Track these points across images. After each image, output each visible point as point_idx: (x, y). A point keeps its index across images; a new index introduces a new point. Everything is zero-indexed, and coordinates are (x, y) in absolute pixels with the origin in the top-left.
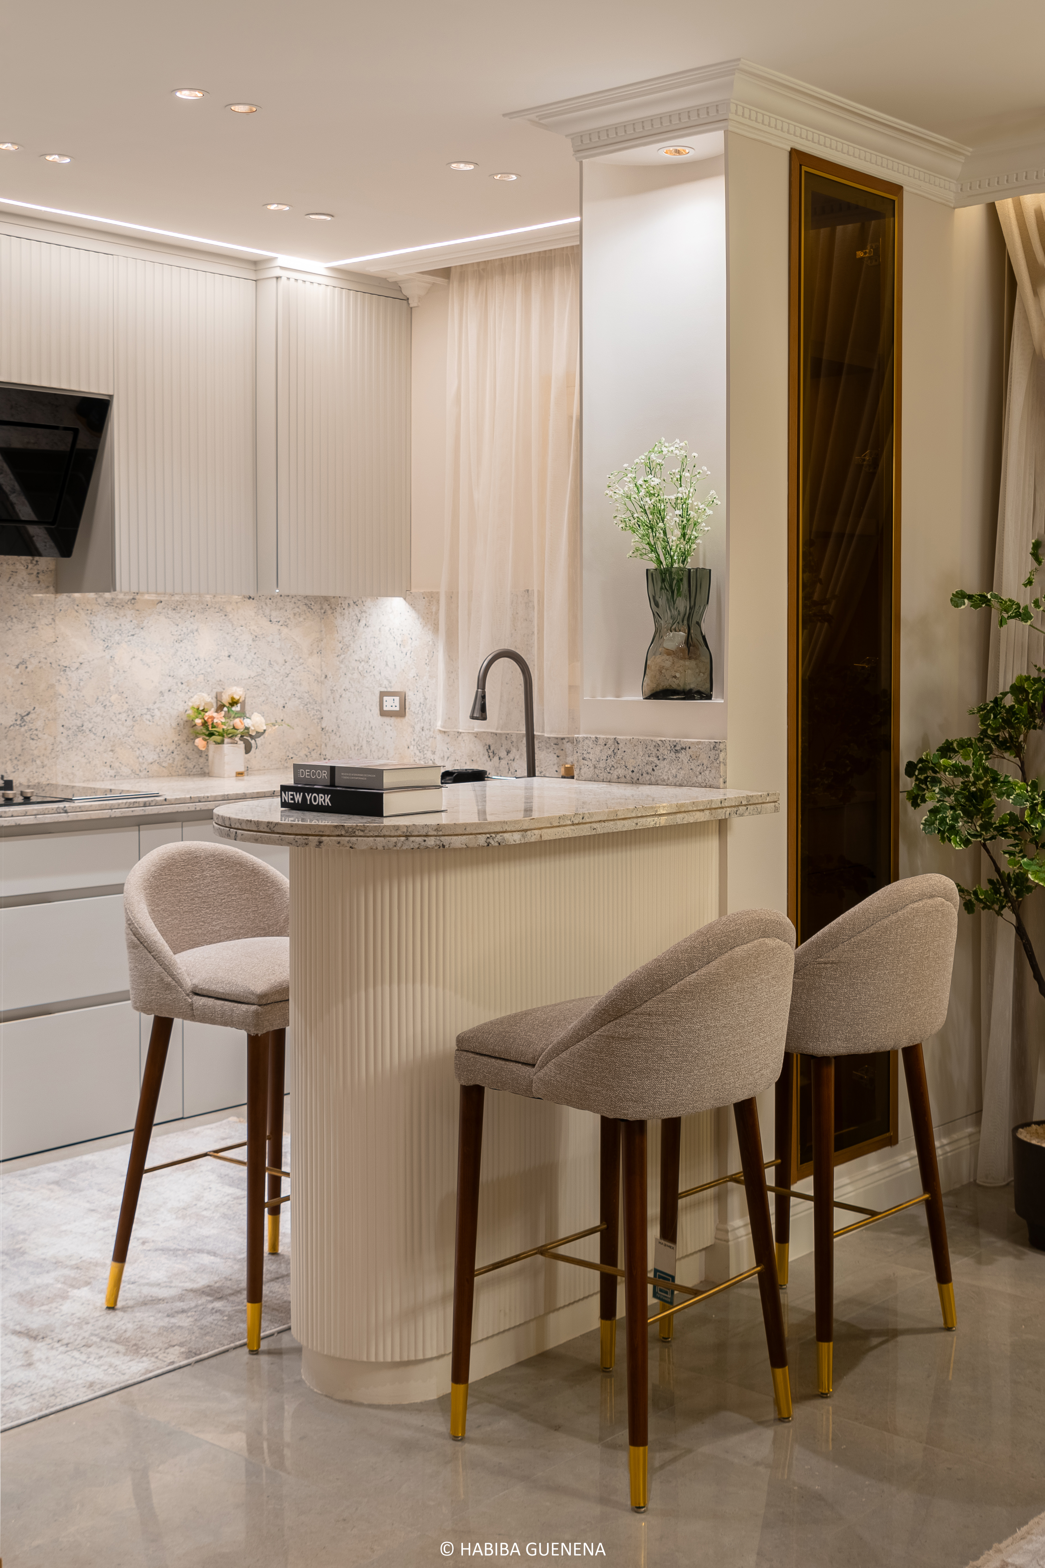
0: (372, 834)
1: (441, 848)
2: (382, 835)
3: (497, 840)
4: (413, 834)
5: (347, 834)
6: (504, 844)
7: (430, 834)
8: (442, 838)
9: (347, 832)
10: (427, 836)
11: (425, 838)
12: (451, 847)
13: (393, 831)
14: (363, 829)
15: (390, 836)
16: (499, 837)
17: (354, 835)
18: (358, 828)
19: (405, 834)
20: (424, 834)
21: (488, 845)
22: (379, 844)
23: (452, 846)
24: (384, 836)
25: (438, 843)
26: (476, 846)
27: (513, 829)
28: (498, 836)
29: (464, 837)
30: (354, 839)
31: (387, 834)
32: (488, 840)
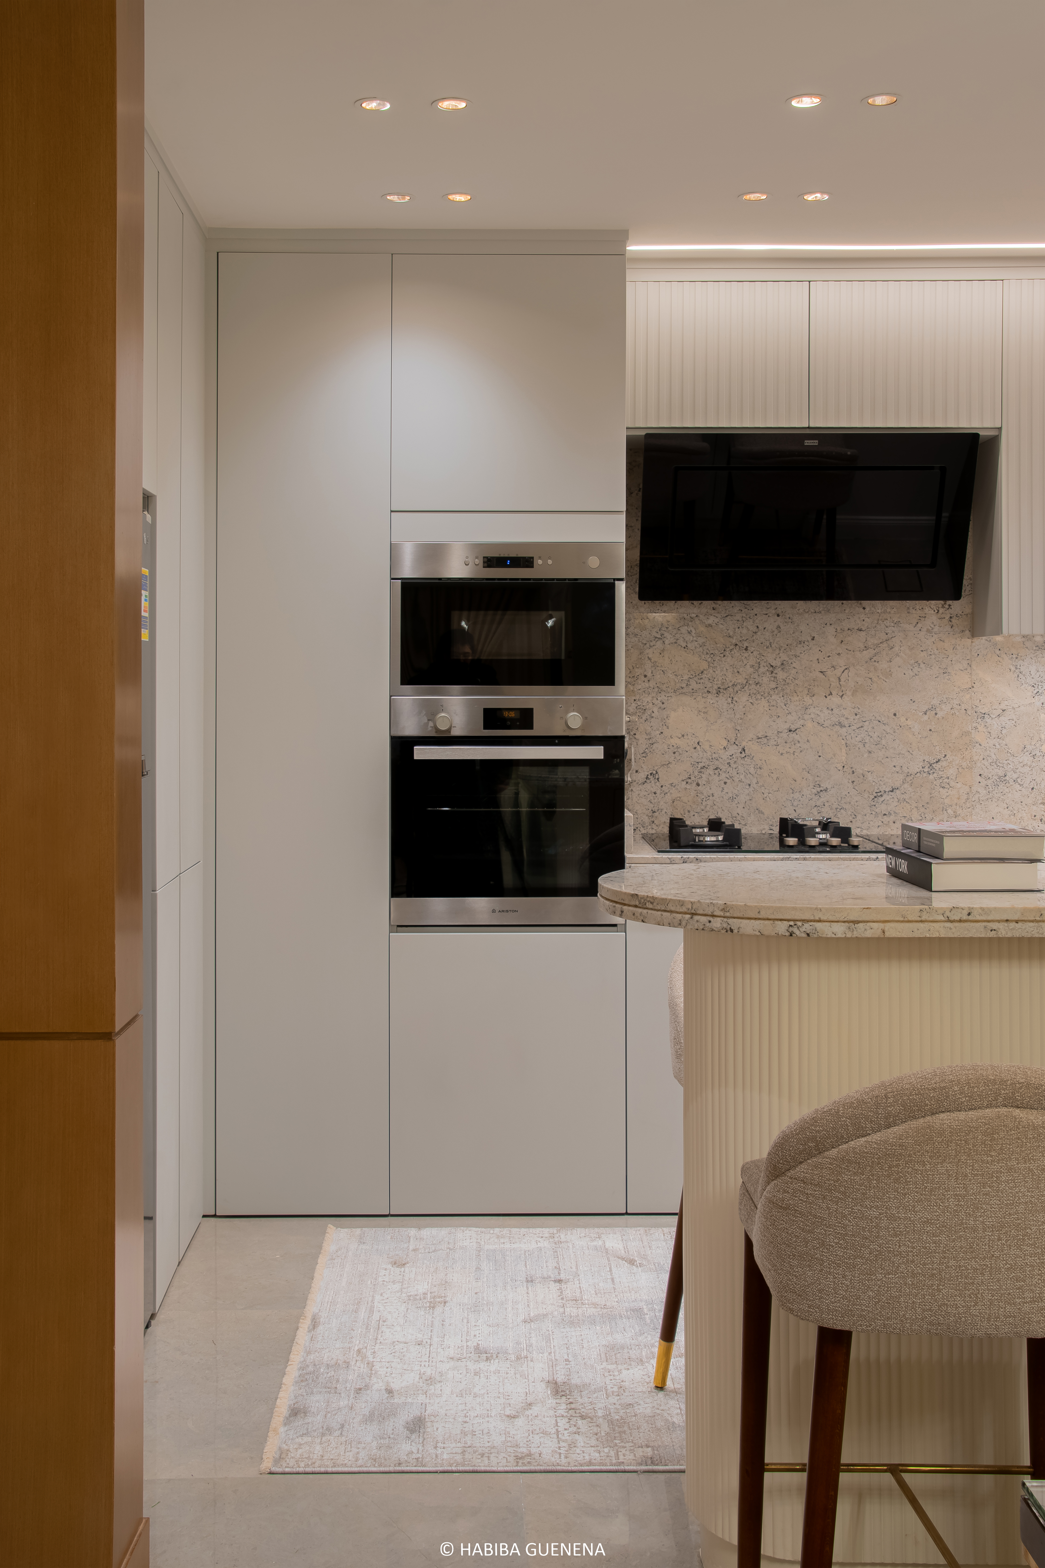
0: (659, 908)
1: (729, 932)
2: (668, 910)
3: (804, 930)
4: (698, 912)
5: (640, 906)
6: (815, 936)
7: (715, 913)
8: (730, 921)
9: (640, 903)
10: (713, 916)
11: (711, 919)
12: (740, 933)
13: (678, 907)
14: (652, 901)
15: (677, 913)
16: (807, 927)
17: (645, 906)
18: (648, 899)
19: (689, 911)
20: (710, 913)
21: (791, 935)
22: (665, 920)
23: (742, 931)
24: (671, 912)
25: (725, 925)
26: (773, 934)
27: (831, 918)
28: (807, 925)
29: (758, 922)
30: (645, 911)
31: (673, 909)
32: (791, 929)
